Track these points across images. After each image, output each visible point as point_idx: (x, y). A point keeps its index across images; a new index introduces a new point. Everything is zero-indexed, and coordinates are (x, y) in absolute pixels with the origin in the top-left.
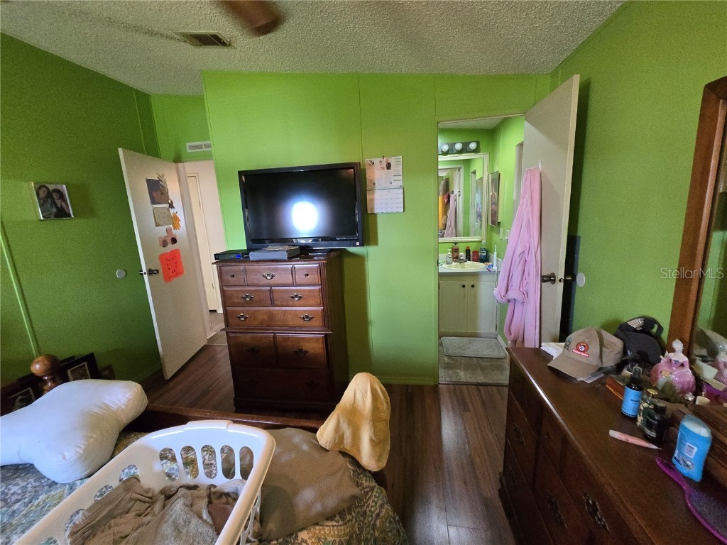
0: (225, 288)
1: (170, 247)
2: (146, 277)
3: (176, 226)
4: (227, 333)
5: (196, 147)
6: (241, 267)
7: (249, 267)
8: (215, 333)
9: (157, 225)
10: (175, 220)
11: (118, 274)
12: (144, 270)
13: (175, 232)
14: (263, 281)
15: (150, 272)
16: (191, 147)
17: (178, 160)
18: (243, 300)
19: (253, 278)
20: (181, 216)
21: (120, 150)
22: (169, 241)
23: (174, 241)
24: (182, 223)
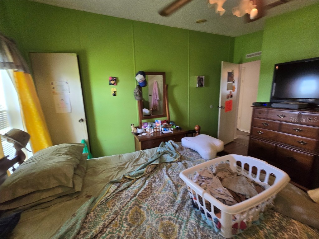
0: (254, 118)
1: (230, 99)
2: (220, 109)
3: (234, 91)
4: (250, 137)
5: (251, 56)
6: (266, 110)
7: (271, 110)
8: (237, 138)
9: (228, 90)
10: (233, 88)
11: (211, 107)
12: (220, 106)
13: (233, 93)
14: (278, 118)
15: (222, 107)
16: (248, 56)
17: (241, 62)
18: (262, 125)
19: (271, 116)
20: (236, 87)
21: (222, 62)
22: (230, 96)
23: (232, 96)
24: (236, 90)
